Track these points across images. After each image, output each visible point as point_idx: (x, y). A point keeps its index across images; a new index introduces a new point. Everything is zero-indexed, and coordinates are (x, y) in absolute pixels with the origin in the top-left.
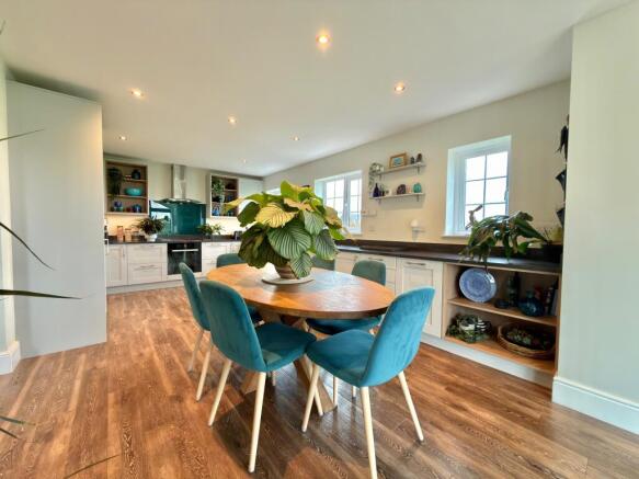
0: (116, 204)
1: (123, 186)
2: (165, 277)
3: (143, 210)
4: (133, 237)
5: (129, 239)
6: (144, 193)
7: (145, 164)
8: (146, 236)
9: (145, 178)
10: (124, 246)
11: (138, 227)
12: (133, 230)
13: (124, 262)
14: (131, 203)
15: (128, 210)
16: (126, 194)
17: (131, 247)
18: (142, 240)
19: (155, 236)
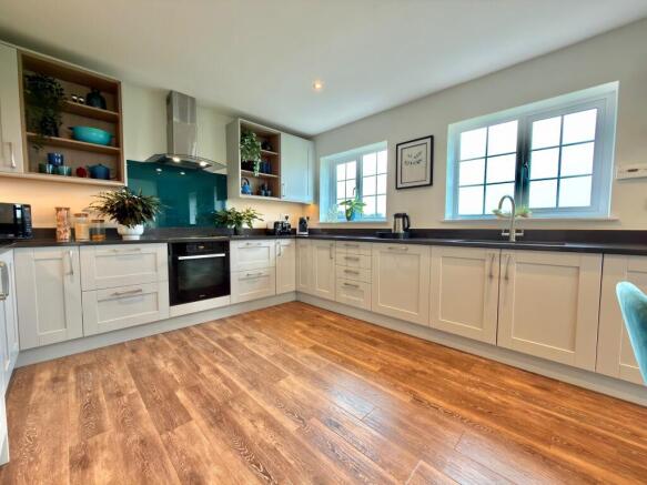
0: (51, 159)
1: (66, 121)
2: (165, 310)
3: (112, 174)
4: (92, 232)
5: (83, 235)
6: (116, 139)
7: (113, 78)
8: (122, 229)
9: (116, 106)
10: (73, 251)
11: (103, 210)
12: (92, 217)
13: (72, 286)
14: (88, 161)
15: (81, 173)
16: (73, 137)
17: (89, 252)
18: (112, 237)
19: (139, 229)
